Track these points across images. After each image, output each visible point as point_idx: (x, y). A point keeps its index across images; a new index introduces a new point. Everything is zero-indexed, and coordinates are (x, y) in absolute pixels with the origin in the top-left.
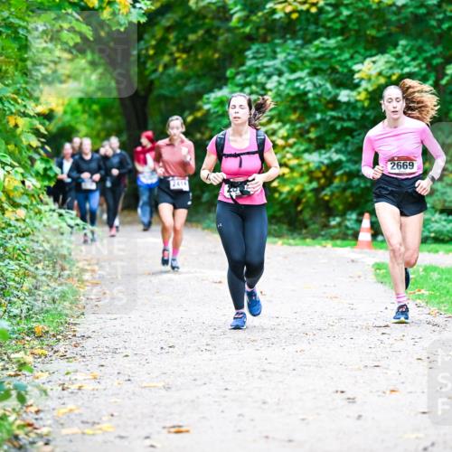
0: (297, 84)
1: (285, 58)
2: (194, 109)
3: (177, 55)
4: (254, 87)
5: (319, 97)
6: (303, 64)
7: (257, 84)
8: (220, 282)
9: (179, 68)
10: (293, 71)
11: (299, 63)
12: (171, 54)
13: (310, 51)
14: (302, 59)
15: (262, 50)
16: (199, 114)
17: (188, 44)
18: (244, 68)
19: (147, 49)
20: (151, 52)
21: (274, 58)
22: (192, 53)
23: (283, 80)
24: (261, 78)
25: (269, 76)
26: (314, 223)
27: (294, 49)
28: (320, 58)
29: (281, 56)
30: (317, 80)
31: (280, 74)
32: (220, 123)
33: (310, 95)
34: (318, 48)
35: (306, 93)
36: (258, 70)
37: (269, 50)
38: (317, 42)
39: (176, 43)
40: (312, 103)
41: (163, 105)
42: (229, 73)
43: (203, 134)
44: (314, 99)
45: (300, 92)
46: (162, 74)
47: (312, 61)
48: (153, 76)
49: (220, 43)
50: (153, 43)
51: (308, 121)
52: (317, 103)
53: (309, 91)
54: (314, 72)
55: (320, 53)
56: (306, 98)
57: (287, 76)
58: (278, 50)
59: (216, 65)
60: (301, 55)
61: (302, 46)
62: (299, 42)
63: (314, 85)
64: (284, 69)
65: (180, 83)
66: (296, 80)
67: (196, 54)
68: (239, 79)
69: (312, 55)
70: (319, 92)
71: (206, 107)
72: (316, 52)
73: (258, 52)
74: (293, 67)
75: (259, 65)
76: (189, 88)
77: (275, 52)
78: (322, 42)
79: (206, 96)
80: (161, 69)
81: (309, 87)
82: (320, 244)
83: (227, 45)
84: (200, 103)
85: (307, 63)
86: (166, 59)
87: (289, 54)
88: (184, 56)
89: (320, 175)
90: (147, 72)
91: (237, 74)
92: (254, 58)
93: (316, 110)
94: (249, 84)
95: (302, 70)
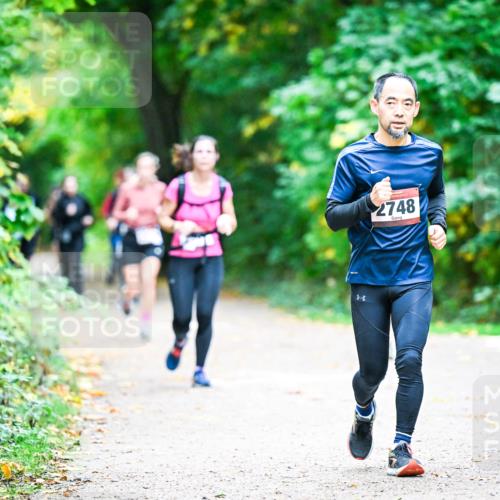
0: (422, 74)
1: (404, 33)
2: (256, 114)
3: (229, 27)
4: (353, 80)
5: (456, 95)
6: (432, 42)
7: (357, 74)
8: (298, 393)
9: (232, 49)
10: (415, 53)
11: (424, 40)
12: (220, 27)
13: (443, 21)
14: (430, 34)
15: (366, 18)
16: (264, 123)
17: (247, 11)
18: (337, 49)
19: (181, 18)
20: (188, 24)
21: (385, 32)
22: (254, 25)
23: (400, 67)
24: (363, 64)
25: (377, 62)
26: (449, 296)
27: (417, 18)
28: (460, 32)
29: (397, 29)
30: (455, 67)
31: (395, 57)
32: (297, 136)
33: (443, 92)
34: (455, 16)
35: (435, 89)
36: (359, 52)
37: (376, 19)
38: (453, 7)
39: (228, 10)
40: (445, 105)
41: (206, 110)
42: (313, 56)
43: (270, 154)
44: (449, 98)
45: (427, 87)
46: (206, 58)
47: (446, 37)
48: (191, 63)
49: (298, 9)
50: (191, 8)
51: (440, 133)
52: (453, 104)
53: (441, 86)
54: (450, 55)
55: (460, 24)
56: (434, 97)
57: (407, 61)
58: (392, 18)
59: (291, 44)
60: (429, 28)
61: (430, 13)
62: (424, 6)
63: (450, 75)
64: (401, 50)
65: (234, 73)
66: (419, 68)
67: (260, 27)
68: (330, 66)
69: (445, 28)
70: (457, 86)
71: (276, 111)
72: (452, 22)
73: (359, 21)
74: (415, 46)
75: (361, 44)
76: (249, 81)
77: (385, 22)
78: (463, 7)
79: (276, 94)
80: (203, 50)
81: (441, 78)
82: (458, 330)
83: (309, 12)
84: (265, 105)
85: (438, 41)
86: (212, 34)
87: (410, 26)
88: (240, 30)
89: (457, 219)
90: (181, 57)
91: (327, 57)
92: (354, 32)
93: (451, 115)
94: (344, 75)
95: (429, 51)
